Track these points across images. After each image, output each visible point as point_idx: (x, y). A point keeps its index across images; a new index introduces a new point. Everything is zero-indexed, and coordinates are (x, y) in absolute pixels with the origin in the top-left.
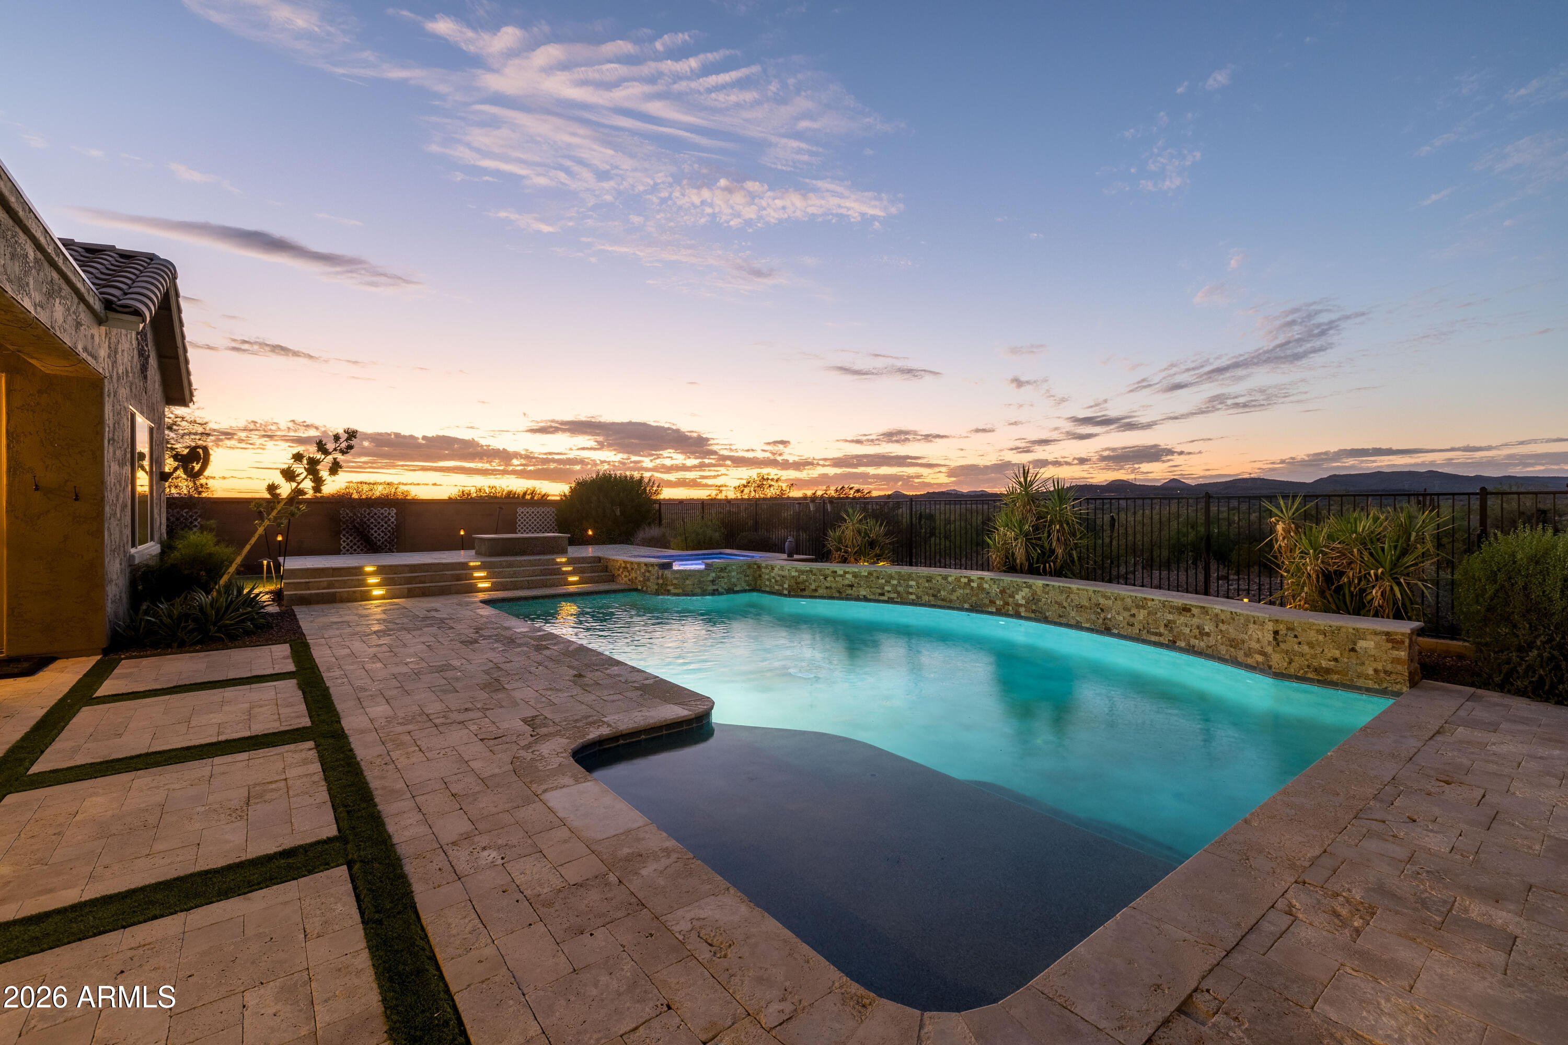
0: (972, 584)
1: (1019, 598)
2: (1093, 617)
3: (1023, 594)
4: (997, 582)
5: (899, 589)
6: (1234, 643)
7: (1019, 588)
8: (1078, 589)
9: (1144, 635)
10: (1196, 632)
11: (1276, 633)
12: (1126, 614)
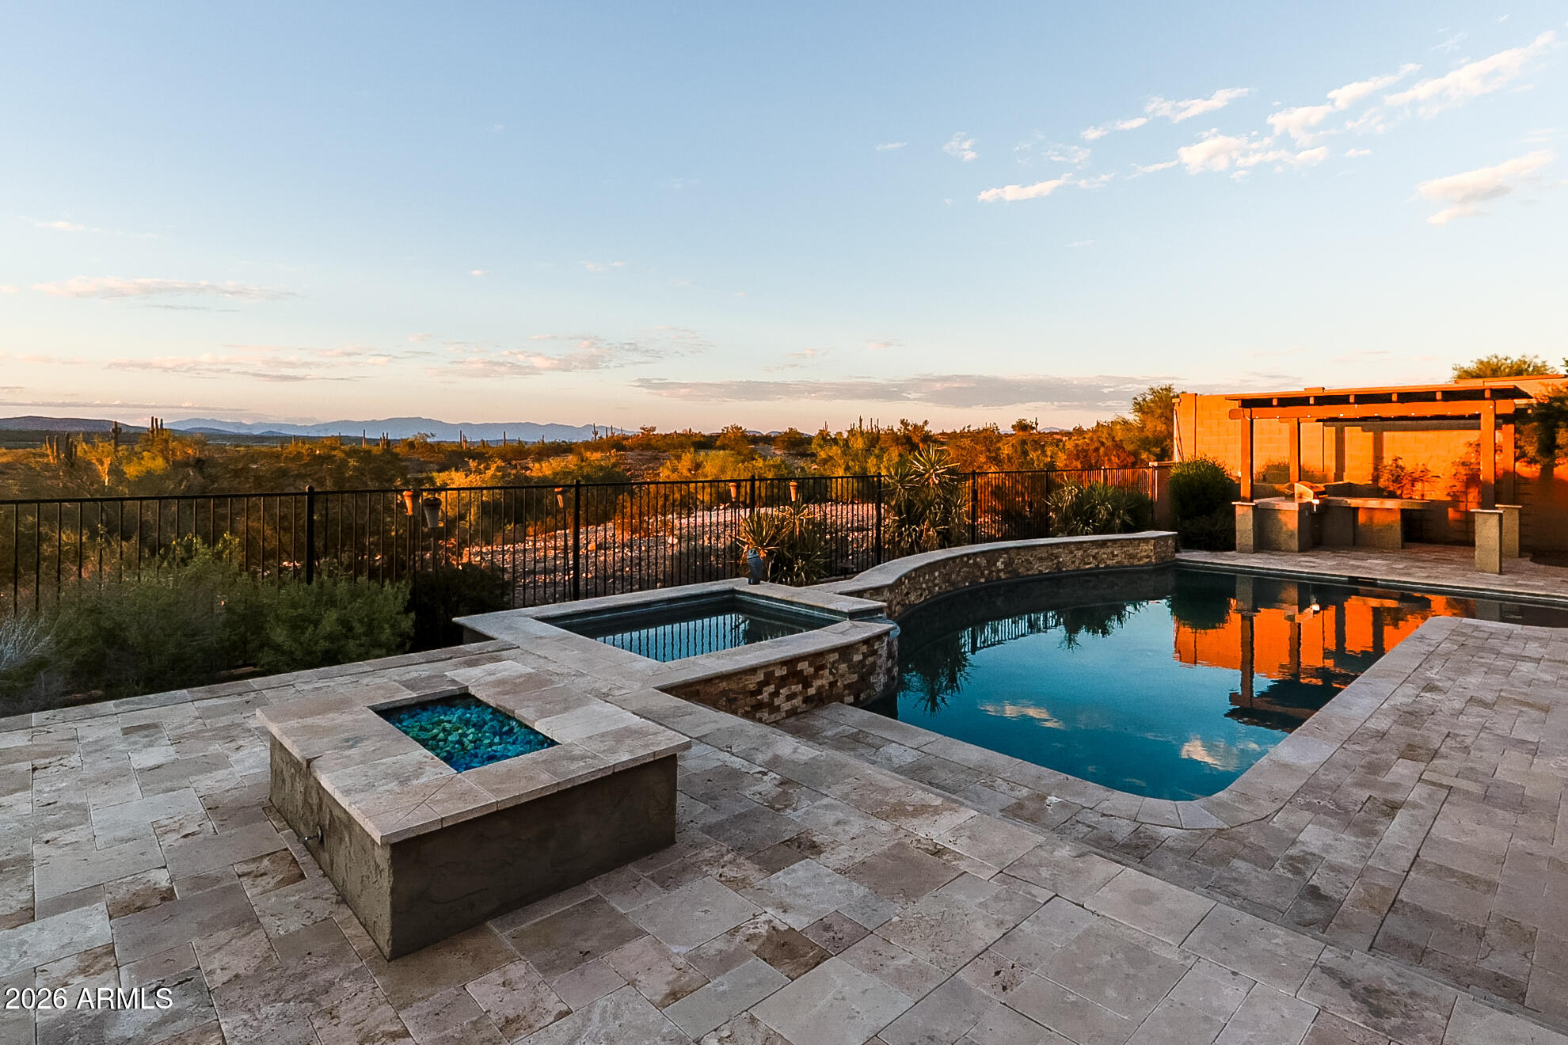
1: (1000, 564)
3: (1001, 560)
4: (985, 555)
6: (1132, 556)
11: (1154, 545)
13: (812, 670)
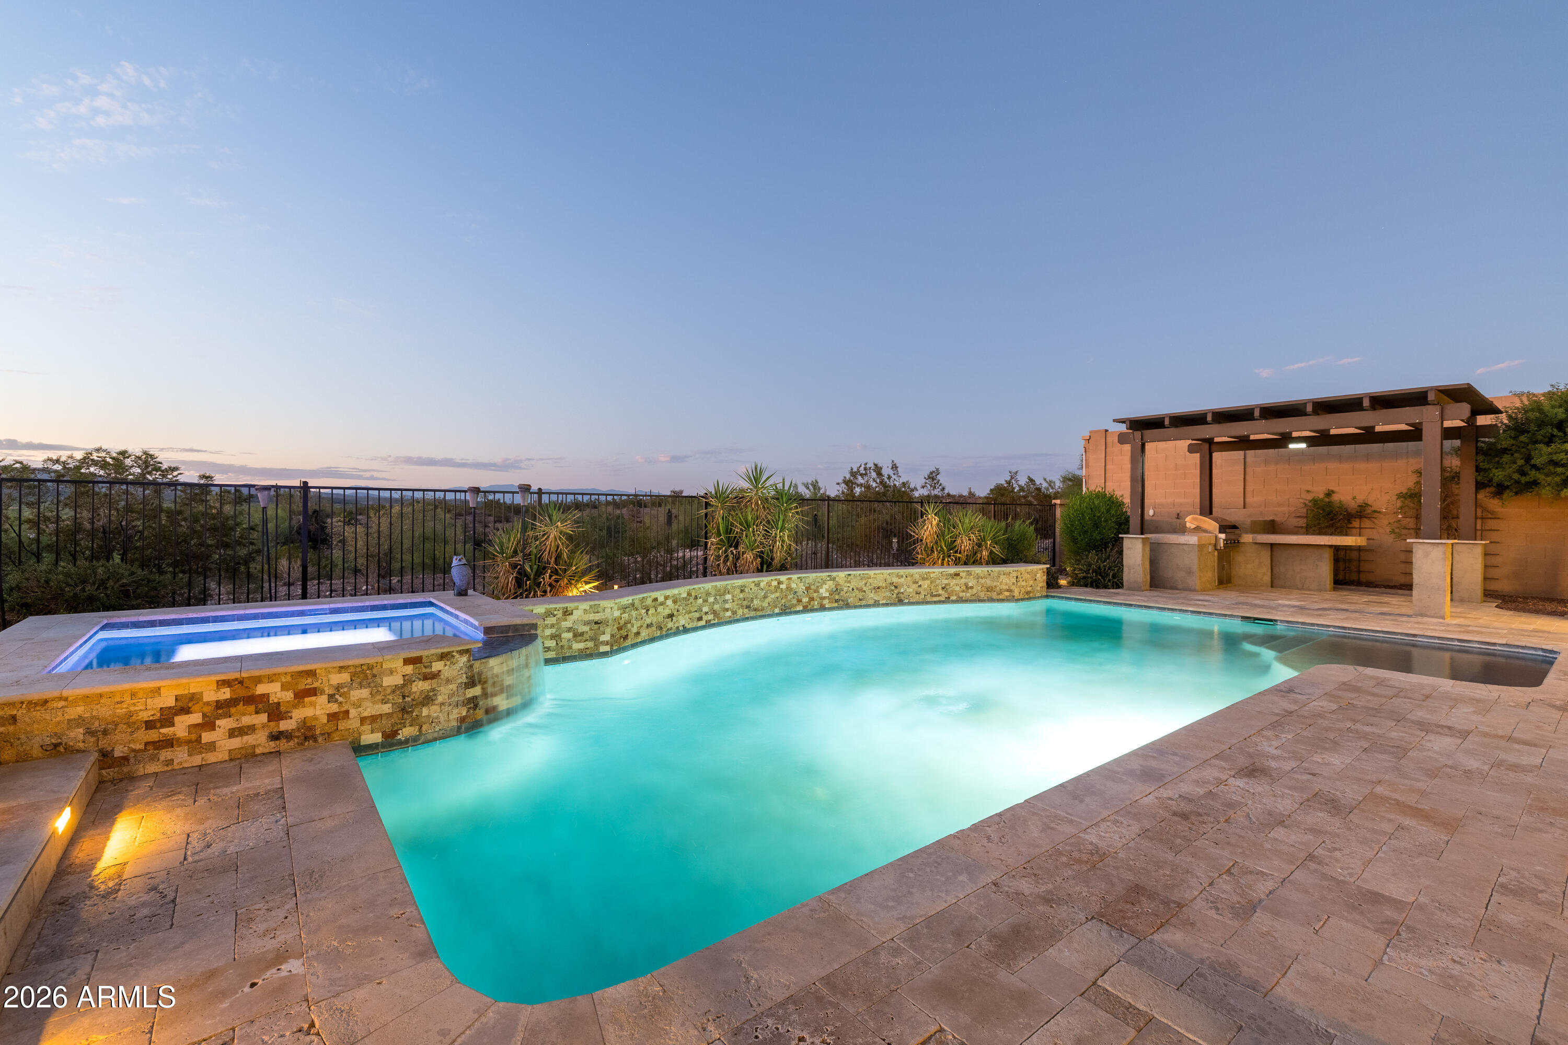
0: (781, 586)
1: (824, 592)
2: (888, 594)
3: (825, 587)
4: (803, 580)
5: (716, 607)
6: (990, 589)
7: (824, 582)
8: (875, 574)
9: (929, 599)
10: (964, 588)
11: (1017, 577)
12: (915, 586)
13: (289, 696)
